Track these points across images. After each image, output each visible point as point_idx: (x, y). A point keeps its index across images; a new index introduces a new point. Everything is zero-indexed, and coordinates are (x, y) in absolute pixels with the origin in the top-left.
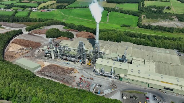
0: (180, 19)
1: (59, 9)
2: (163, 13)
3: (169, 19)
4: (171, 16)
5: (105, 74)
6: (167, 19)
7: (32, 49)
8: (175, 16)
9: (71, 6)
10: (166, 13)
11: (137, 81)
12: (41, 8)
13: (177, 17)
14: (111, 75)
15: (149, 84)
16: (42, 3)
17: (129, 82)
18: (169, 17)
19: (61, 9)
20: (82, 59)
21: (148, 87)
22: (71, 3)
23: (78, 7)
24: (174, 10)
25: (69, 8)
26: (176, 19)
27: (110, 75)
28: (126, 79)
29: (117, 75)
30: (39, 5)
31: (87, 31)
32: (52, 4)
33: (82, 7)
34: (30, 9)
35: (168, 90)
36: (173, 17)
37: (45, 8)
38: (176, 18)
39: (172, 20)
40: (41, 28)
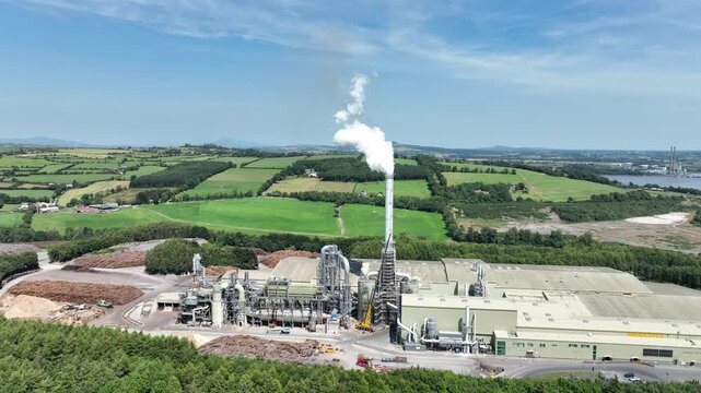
0: (563, 214)
1: (147, 203)
2: (511, 200)
3: (532, 217)
4: (537, 209)
5: (442, 340)
6: (528, 216)
7: (110, 307)
8: (548, 209)
9: (191, 193)
10: (519, 199)
11: (554, 344)
12: (73, 203)
13: (553, 210)
14: (464, 340)
15: (595, 347)
16: (70, 188)
17: (529, 354)
18: (530, 209)
19: (156, 203)
20: (335, 311)
21: (594, 357)
22: (192, 186)
23: (221, 197)
24: (537, 193)
25: (187, 199)
26: (554, 216)
27: (459, 341)
28: (518, 344)
29: (481, 338)
30: (59, 194)
31: (298, 249)
32: (113, 191)
33: (235, 196)
34: (25, 206)
35: (656, 355)
36: (543, 211)
37: (87, 200)
38: (553, 213)
39: (542, 218)
40: (113, 251)
